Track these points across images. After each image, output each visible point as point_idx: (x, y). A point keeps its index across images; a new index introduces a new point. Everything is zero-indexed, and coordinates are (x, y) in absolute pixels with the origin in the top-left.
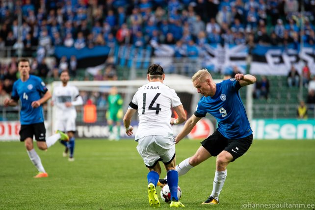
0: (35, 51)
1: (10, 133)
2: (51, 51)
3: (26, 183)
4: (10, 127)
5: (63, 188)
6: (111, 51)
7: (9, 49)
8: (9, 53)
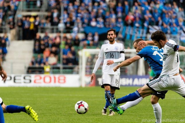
0: (72, 29)
1: (55, 82)
2: (82, 30)
3: (65, 115)
4: (55, 78)
5: (88, 118)
6: (121, 30)
7: (55, 27)
8: (55, 30)
